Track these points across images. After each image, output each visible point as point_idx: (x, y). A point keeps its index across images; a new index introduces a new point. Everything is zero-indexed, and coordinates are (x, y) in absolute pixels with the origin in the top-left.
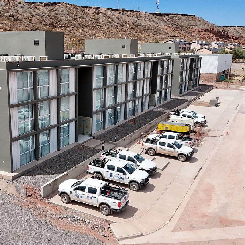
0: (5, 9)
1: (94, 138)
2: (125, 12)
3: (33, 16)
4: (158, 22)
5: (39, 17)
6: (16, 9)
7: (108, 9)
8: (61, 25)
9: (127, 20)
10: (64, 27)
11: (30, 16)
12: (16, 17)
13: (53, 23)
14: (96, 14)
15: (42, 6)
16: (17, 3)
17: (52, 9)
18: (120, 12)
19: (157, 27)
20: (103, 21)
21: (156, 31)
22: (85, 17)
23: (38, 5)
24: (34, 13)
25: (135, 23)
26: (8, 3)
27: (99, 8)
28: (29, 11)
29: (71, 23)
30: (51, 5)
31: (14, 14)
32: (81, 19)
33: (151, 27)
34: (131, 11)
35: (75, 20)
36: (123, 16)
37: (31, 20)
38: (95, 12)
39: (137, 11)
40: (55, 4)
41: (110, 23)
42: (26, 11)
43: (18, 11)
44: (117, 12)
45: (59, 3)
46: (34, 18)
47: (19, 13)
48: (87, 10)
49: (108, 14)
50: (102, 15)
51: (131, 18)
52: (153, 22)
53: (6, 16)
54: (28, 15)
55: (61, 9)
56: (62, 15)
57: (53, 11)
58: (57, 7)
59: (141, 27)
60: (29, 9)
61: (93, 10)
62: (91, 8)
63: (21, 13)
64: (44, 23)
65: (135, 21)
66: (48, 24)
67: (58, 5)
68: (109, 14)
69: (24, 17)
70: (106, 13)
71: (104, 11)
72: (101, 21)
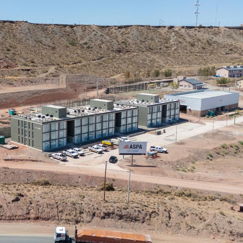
0: (81, 36)
1: (74, 144)
2: (201, 29)
3: (103, 43)
4: (237, 38)
5: (108, 44)
6: (90, 37)
7: (183, 27)
8: (127, 50)
9: (201, 38)
10: (129, 52)
11: (101, 43)
12: (89, 44)
13: (120, 48)
14: (168, 34)
15: (116, 29)
16: (92, 30)
17: (124, 32)
18: (196, 29)
19: (234, 45)
20: (173, 41)
21: (231, 50)
22: (155, 39)
23: (112, 28)
24: (104, 40)
25: (210, 41)
26: (85, 30)
27: (173, 27)
28: (100, 38)
29: (138, 46)
30: (124, 28)
31: (88, 42)
32: (150, 41)
33: (228, 45)
34: (209, 27)
35: (143, 43)
36: (199, 33)
37: (100, 47)
38: (168, 31)
39: (216, 27)
40: (128, 26)
41: (180, 43)
42: (98, 39)
43: (91, 39)
44: (193, 29)
45: (131, 26)
46: (104, 45)
47: (91, 41)
48: (160, 30)
49: (181, 33)
50: (174, 35)
51: (207, 35)
52: (231, 39)
53: (81, 44)
54: (99, 42)
55: (132, 32)
56: (132, 39)
57: (125, 34)
58: (129, 30)
59: (215, 45)
60: (100, 36)
61: (166, 29)
62: (165, 27)
63: (94, 41)
64: (111, 49)
65: (211, 38)
66: (115, 50)
67: (130, 28)
68: (183, 32)
69: (95, 44)
70: (179, 32)
71: (178, 30)
72: (171, 41)
